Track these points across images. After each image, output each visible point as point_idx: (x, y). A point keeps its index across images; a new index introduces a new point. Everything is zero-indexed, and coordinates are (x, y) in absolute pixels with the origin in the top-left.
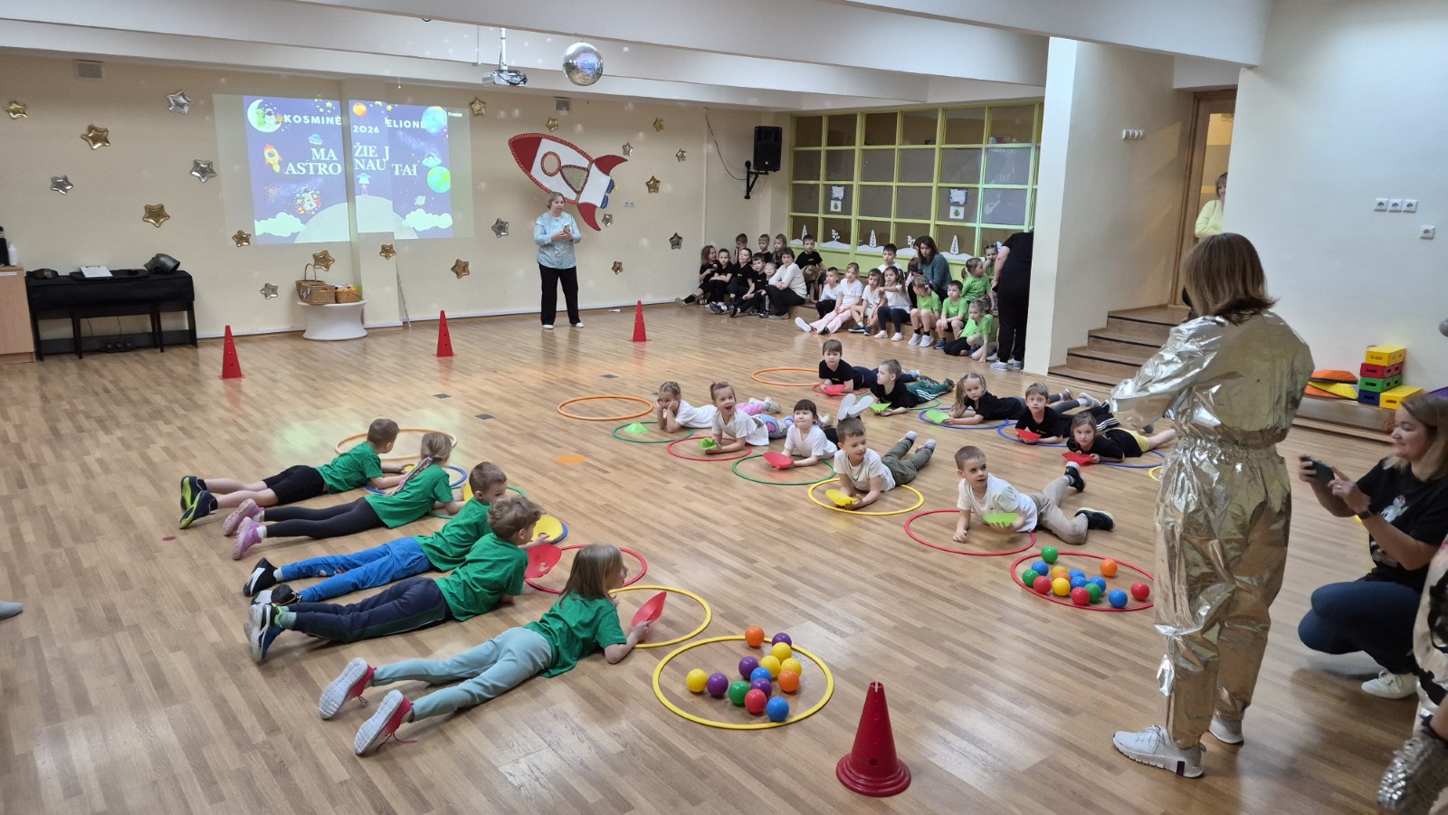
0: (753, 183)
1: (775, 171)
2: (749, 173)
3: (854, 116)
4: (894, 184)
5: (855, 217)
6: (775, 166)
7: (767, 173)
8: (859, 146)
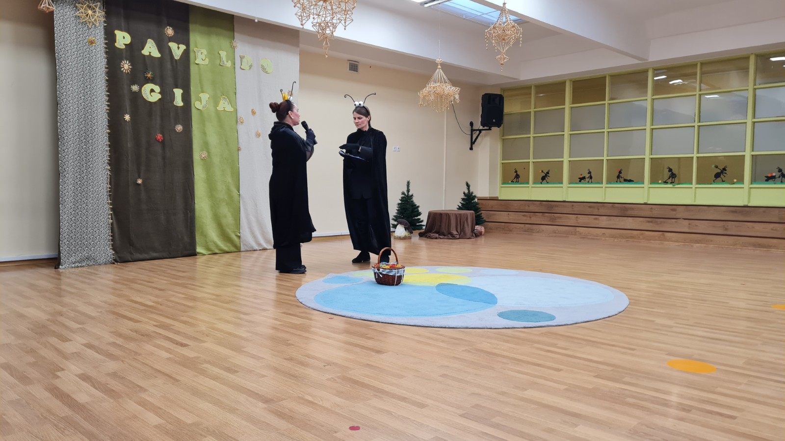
0: (477, 137)
1: (499, 127)
2: (472, 130)
3: (563, 83)
4: (606, 130)
5: (566, 159)
6: (499, 124)
7: (490, 129)
8: (568, 106)
